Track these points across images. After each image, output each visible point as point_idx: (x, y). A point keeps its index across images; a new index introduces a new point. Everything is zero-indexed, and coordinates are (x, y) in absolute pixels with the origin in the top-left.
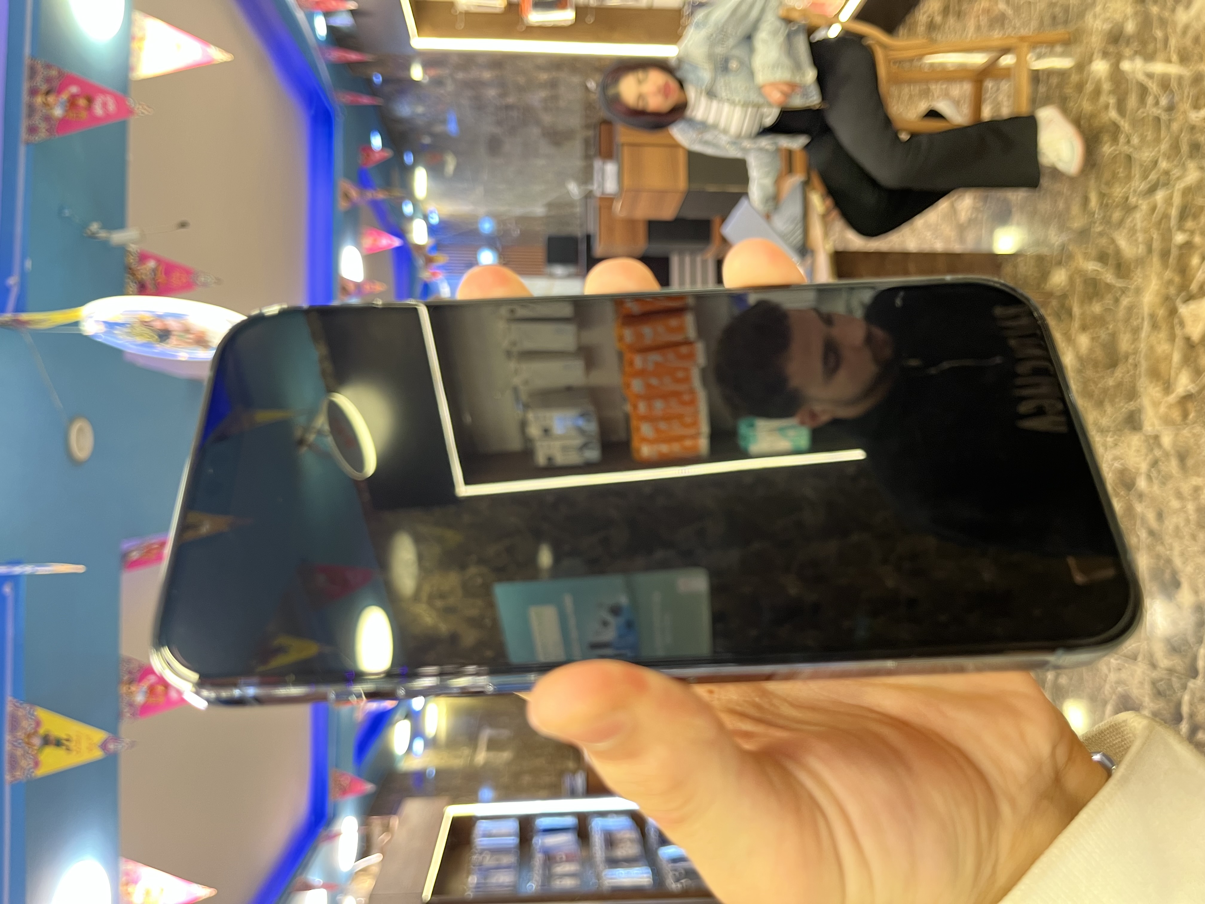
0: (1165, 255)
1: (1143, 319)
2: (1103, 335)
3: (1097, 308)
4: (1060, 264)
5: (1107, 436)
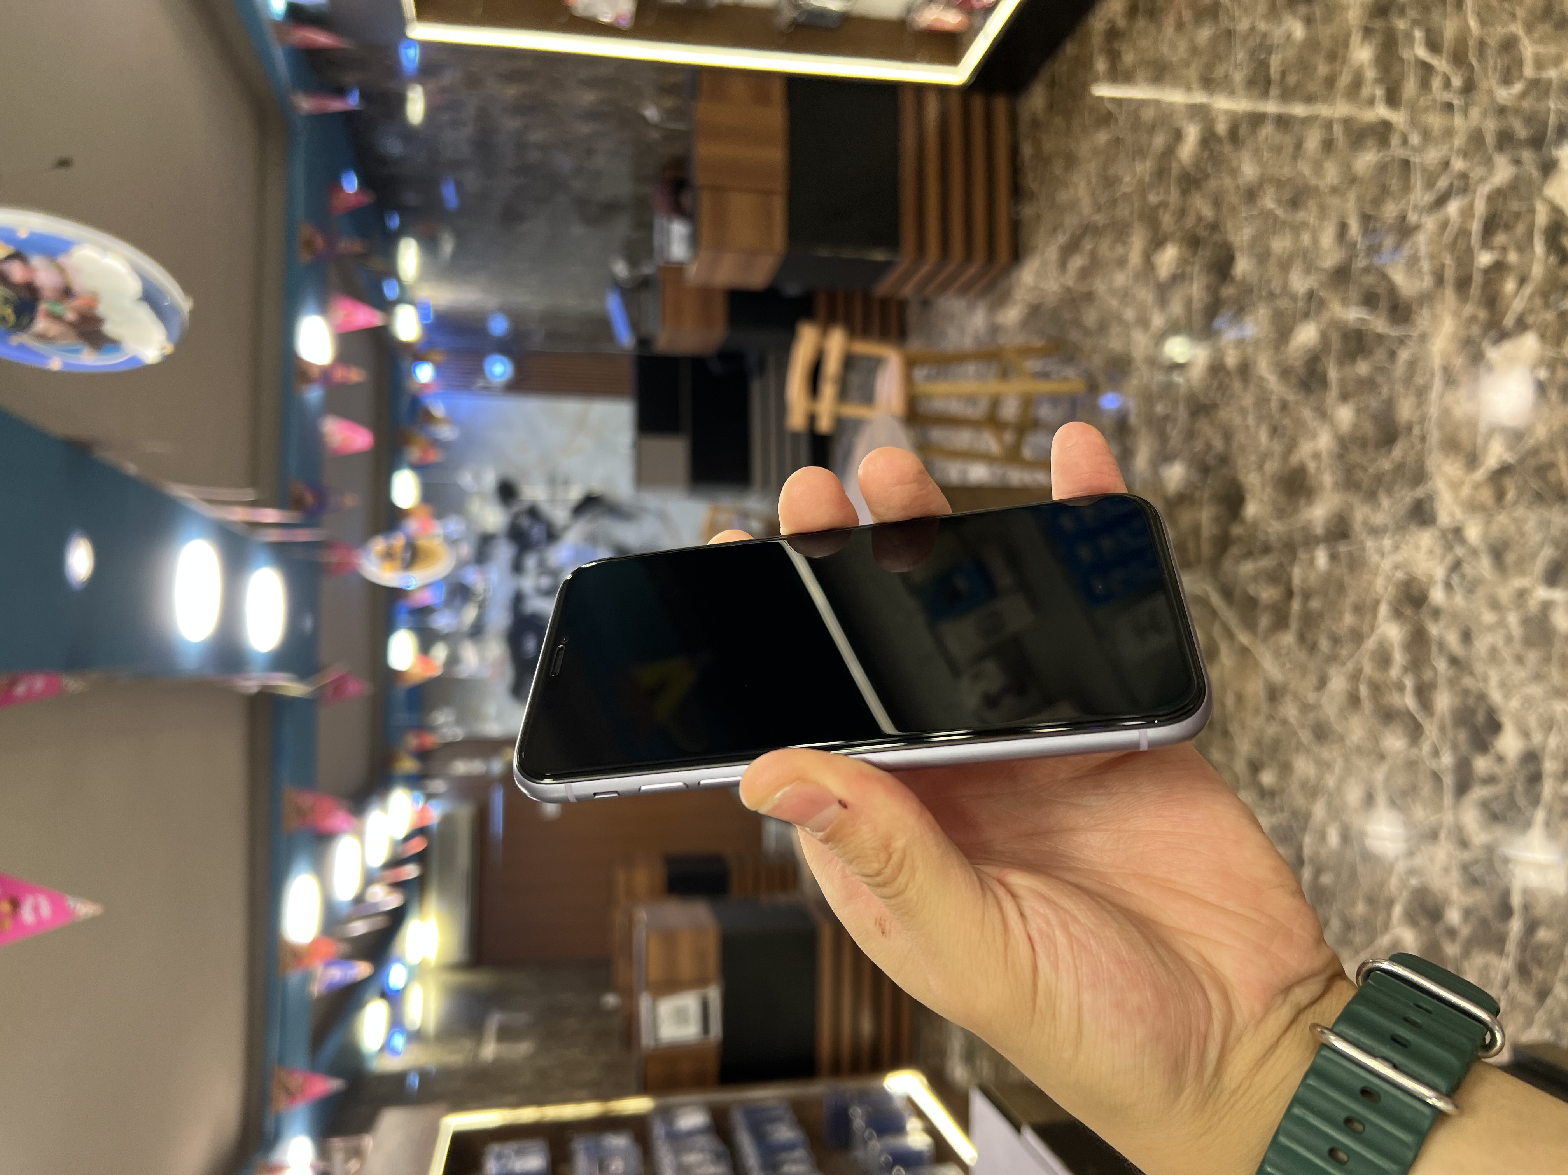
0: (1463, 284)
1: (1433, 374)
2: (1374, 403)
3: (1363, 368)
4: (1306, 315)
5: (1383, 538)
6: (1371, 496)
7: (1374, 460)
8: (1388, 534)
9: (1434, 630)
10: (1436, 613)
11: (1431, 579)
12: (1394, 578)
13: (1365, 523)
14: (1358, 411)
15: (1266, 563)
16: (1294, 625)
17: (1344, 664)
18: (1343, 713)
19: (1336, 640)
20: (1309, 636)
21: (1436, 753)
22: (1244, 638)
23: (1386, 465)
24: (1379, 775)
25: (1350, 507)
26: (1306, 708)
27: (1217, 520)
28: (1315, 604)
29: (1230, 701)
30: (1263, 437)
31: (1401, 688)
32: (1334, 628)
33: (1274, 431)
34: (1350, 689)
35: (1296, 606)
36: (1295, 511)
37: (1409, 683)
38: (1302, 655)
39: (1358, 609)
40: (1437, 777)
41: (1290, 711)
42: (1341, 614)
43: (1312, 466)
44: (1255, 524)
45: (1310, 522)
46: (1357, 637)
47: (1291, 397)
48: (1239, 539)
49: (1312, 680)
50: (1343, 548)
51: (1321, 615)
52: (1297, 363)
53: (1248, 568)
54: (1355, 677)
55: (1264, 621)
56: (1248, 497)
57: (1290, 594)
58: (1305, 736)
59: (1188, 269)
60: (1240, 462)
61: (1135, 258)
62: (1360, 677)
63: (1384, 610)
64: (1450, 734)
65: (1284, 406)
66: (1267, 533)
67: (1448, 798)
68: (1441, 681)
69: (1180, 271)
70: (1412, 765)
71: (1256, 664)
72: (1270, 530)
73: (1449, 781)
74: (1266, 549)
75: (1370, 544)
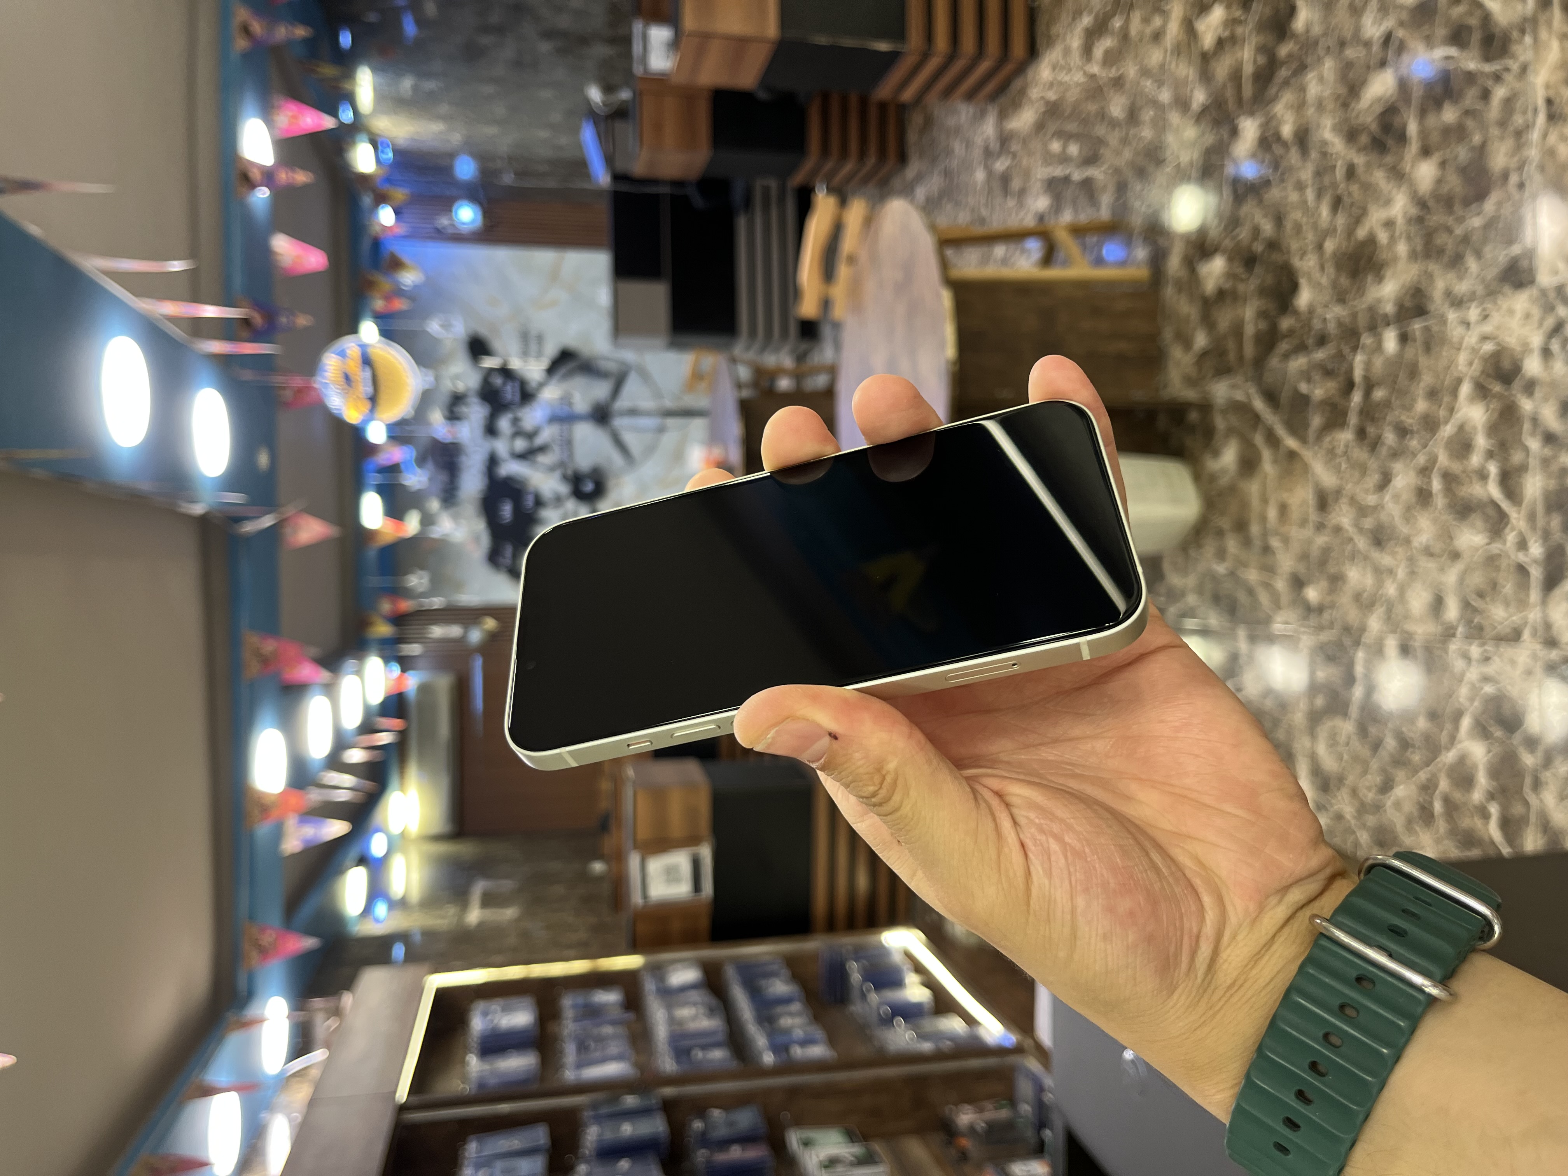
1: (1535, 111)
2: (1462, 153)
3: (1449, 115)
4: (1383, 64)
5: (1469, 308)
6: (1456, 262)
7: (1461, 220)
8: (1474, 304)
9: (1526, 405)
10: (1530, 387)
11: (1526, 349)
12: (1482, 351)
13: (1448, 293)
14: (1443, 164)
15: (1320, 355)
16: (1353, 419)
17: (1414, 455)
18: (1408, 514)
19: (1403, 432)
20: (1371, 430)
21: (1522, 545)
22: (1291, 443)
23: (1476, 222)
24: (1451, 577)
25: (1430, 276)
26: (1362, 511)
27: (1262, 314)
28: (1379, 394)
29: (1272, 513)
30: (1325, 211)
31: (1483, 476)
32: (1403, 418)
33: (1337, 204)
34: (1419, 483)
35: (1357, 397)
36: (1361, 291)
37: (1493, 469)
38: (1360, 454)
39: (1433, 394)
40: (1522, 570)
41: (1343, 516)
42: (1414, 400)
43: (1383, 237)
44: (1311, 310)
45: (1379, 301)
46: (1431, 424)
47: (1360, 160)
48: (1291, 333)
49: (1374, 479)
50: (1417, 326)
51: (1387, 404)
52: (1369, 119)
53: (1298, 363)
54: (1425, 471)
55: (1316, 421)
56: (1303, 282)
57: (1349, 386)
58: (1362, 543)
59: (1239, 30)
60: (1294, 245)
61: (1174, 29)
62: (1433, 469)
63: (1465, 389)
64: (1541, 521)
65: (1351, 172)
66: (1325, 320)
67: (1535, 595)
68: (1533, 462)
69: (1227, 33)
70: (1492, 561)
71: (1306, 469)
72: (1328, 316)
73: (1536, 573)
74: (1322, 340)
75: (1452, 316)
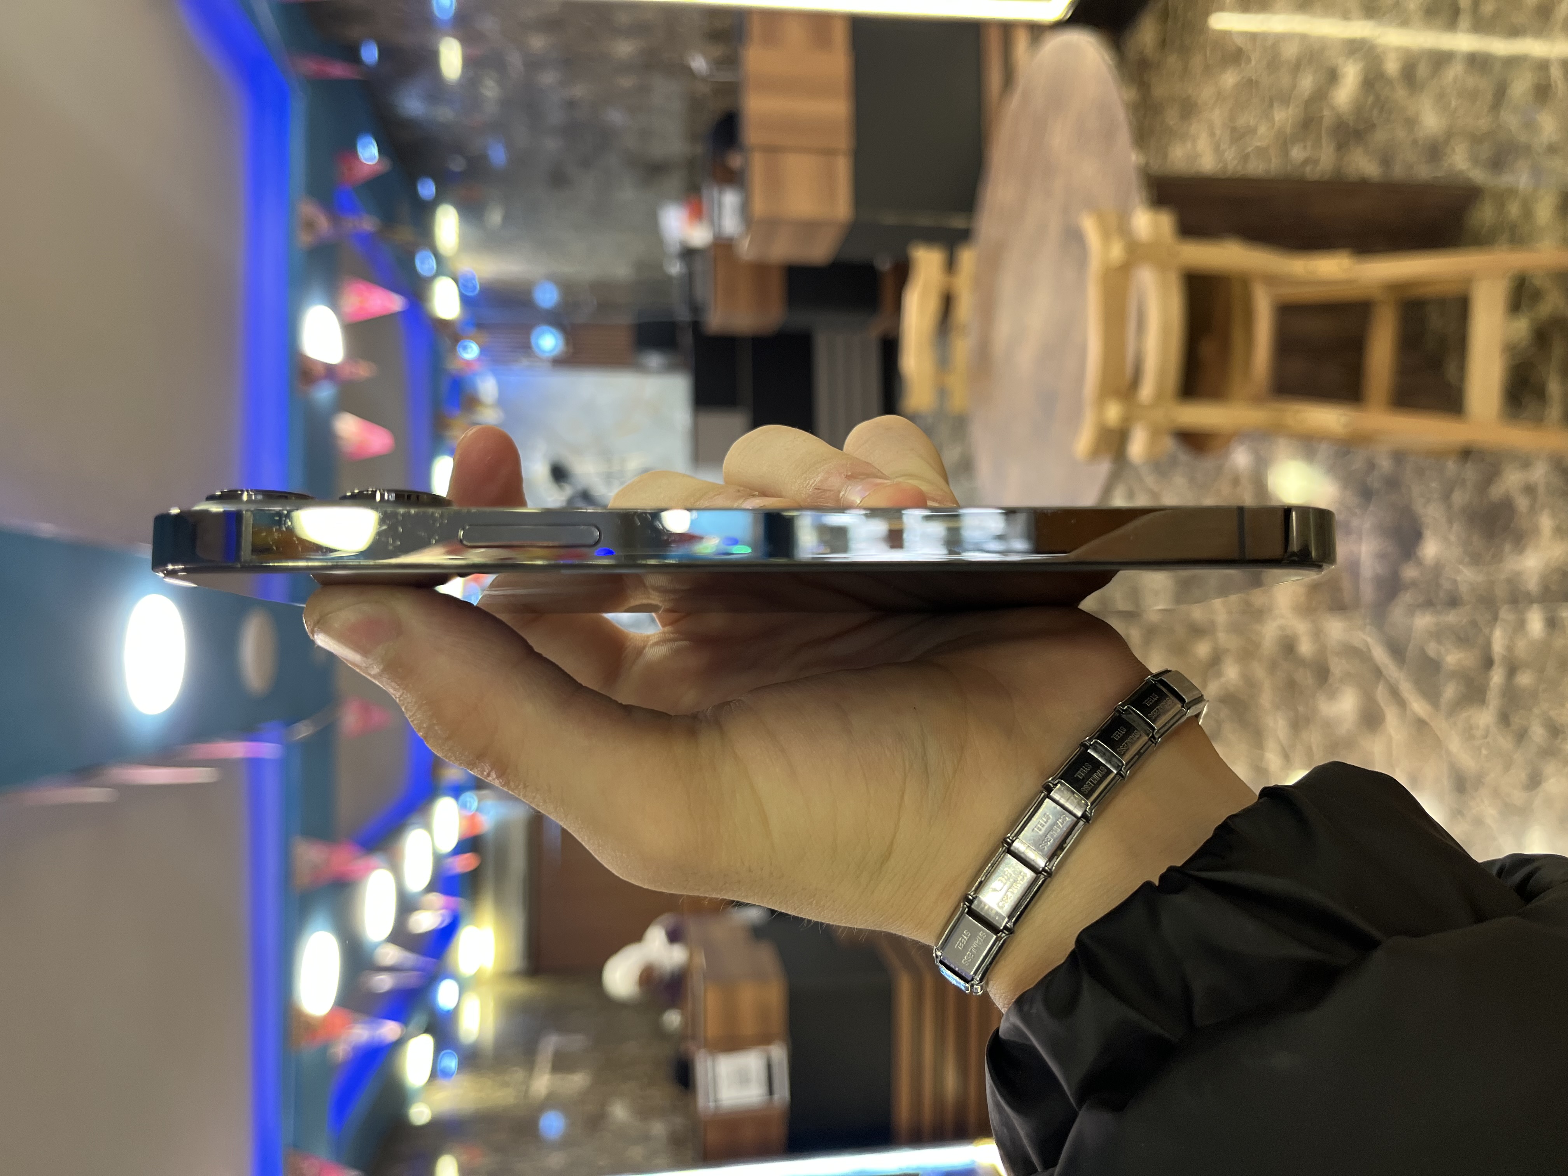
16: (1493, 701)
19: (1554, 730)
20: (1516, 719)
26: (1509, 809)
27: (1382, 556)
32: (1552, 713)
33: (1465, 455)
35: (1497, 677)
36: (1498, 558)
38: (1505, 743)
41: (1486, 809)
43: (1522, 503)
44: (1438, 569)
45: (1518, 574)
48: (1415, 584)
49: (1520, 774)
51: (1534, 695)
53: (1425, 621)
56: (1428, 531)
57: (1488, 663)
60: (1416, 490)
66: (1455, 582)
71: (1438, 743)
72: (1459, 578)
74: (1454, 602)
